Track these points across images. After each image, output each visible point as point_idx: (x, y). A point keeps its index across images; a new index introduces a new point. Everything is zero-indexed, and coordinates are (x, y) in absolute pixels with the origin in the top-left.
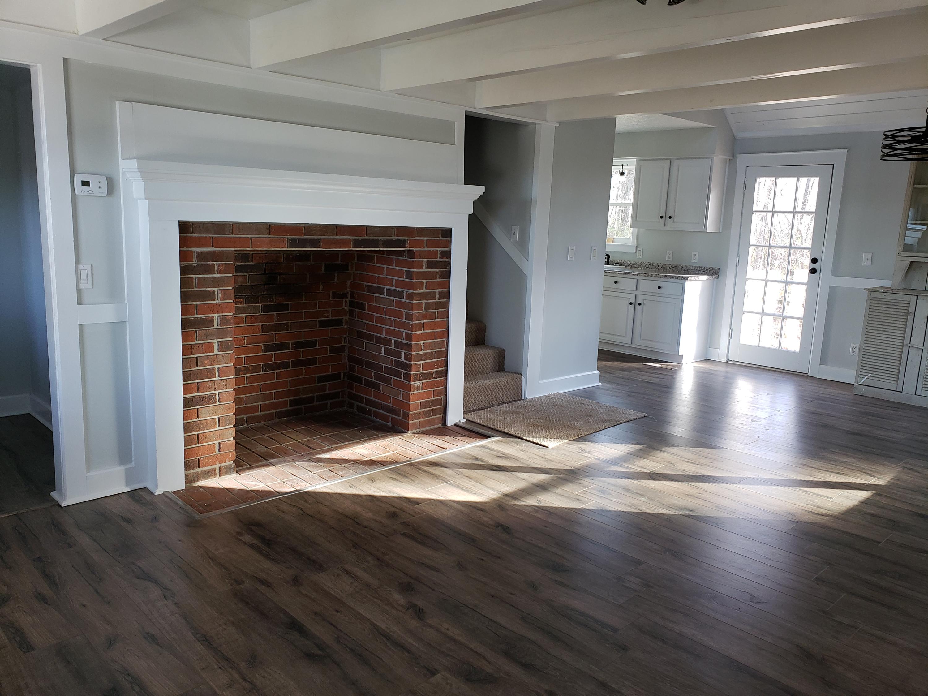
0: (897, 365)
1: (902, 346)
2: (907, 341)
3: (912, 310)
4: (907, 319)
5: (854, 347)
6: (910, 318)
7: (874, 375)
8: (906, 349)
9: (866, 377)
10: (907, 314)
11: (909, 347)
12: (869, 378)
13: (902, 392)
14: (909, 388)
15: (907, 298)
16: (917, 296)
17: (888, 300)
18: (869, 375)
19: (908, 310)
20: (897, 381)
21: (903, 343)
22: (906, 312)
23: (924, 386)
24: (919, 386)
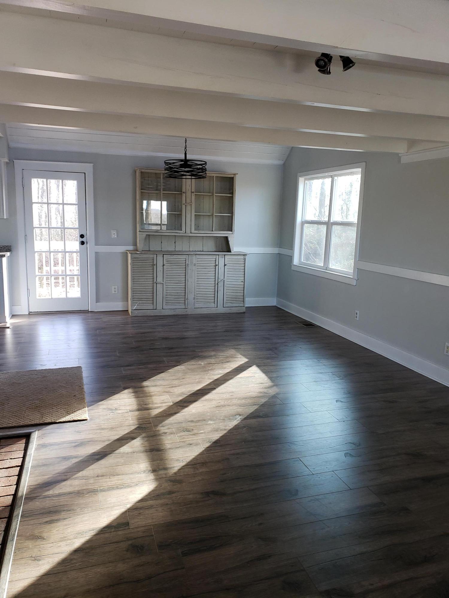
0: (152, 294)
1: (153, 283)
2: (155, 281)
3: (155, 263)
4: (153, 268)
5: (114, 288)
6: (155, 267)
7: (140, 303)
8: (155, 285)
9: (136, 305)
10: (153, 265)
11: (157, 283)
12: (138, 305)
13: (156, 309)
14: (159, 307)
15: (151, 256)
16: (157, 254)
17: (142, 258)
18: (138, 303)
19: (153, 263)
20: (153, 304)
21: (153, 282)
22: (152, 264)
23: (166, 303)
24: (164, 304)
